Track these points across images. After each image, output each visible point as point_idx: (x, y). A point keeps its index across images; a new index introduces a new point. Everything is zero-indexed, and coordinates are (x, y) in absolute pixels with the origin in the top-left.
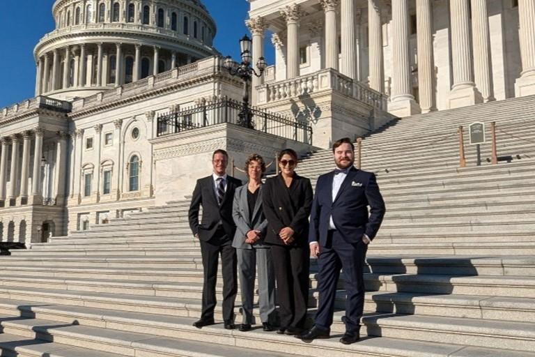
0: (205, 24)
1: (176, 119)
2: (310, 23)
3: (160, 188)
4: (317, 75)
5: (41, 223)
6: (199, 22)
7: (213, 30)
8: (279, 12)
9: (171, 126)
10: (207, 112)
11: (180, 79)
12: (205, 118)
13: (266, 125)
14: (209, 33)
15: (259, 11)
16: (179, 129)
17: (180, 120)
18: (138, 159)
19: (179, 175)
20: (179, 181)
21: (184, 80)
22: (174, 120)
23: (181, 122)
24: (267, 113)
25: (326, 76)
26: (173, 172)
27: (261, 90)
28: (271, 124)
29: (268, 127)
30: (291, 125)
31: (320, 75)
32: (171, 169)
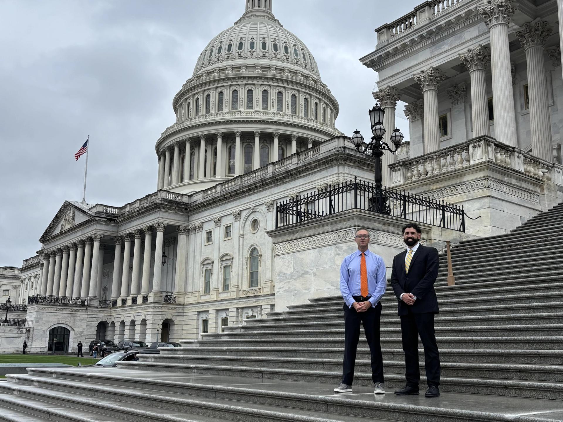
0: (327, 104)
1: (297, 208)
2: (451, 88)
3: (281, 288)
4: (468, 146)
5: (161, 322)
6: (320, 102)
7: (335, 109)
8: (413, 78)
9: (291, 216)
10: (333, 197)
11: (300, 165)
12: (331, 205)
13: (404, 209)
14: (332, 113)
15: (388, 81)
16: (301, 219)
17: (302, 208)
18: (258, 253)
19: (301, 273)
20: (302, 280)
21: (305, 165)
22: (295, 208)
23: (302, 210)
24: (406, 194)
25: (480, 146)
26: (294, 269)
27: (396, 168)
28: (411, 208)
29: (407, 212)
30: (437, 208)
31: (471, 146)
32: (292, 266)
